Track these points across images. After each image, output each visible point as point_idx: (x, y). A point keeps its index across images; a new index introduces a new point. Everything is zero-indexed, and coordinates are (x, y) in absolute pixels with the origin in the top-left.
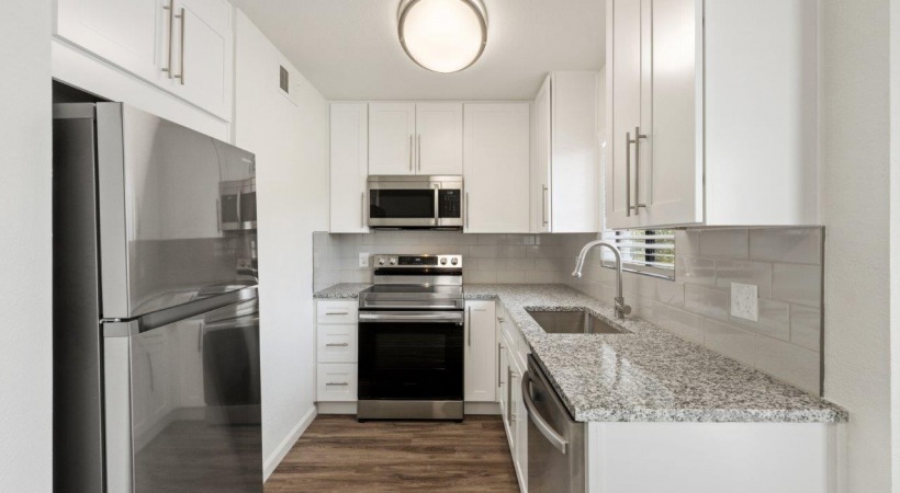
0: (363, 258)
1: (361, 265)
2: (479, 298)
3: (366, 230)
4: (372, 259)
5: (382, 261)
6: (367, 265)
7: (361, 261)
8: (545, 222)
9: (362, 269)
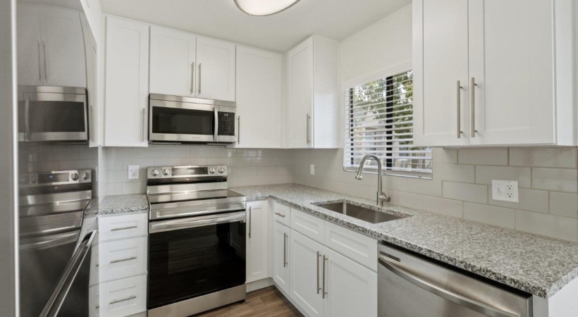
0: (133, 171)
1: (130, 177)
2: (257, 199)
3: (145, 144)
4: (144, 171)
5: (156, 172)
6: (137, 177)
7: (130, 173)
8: (308, 141)
9: (132, 181)
